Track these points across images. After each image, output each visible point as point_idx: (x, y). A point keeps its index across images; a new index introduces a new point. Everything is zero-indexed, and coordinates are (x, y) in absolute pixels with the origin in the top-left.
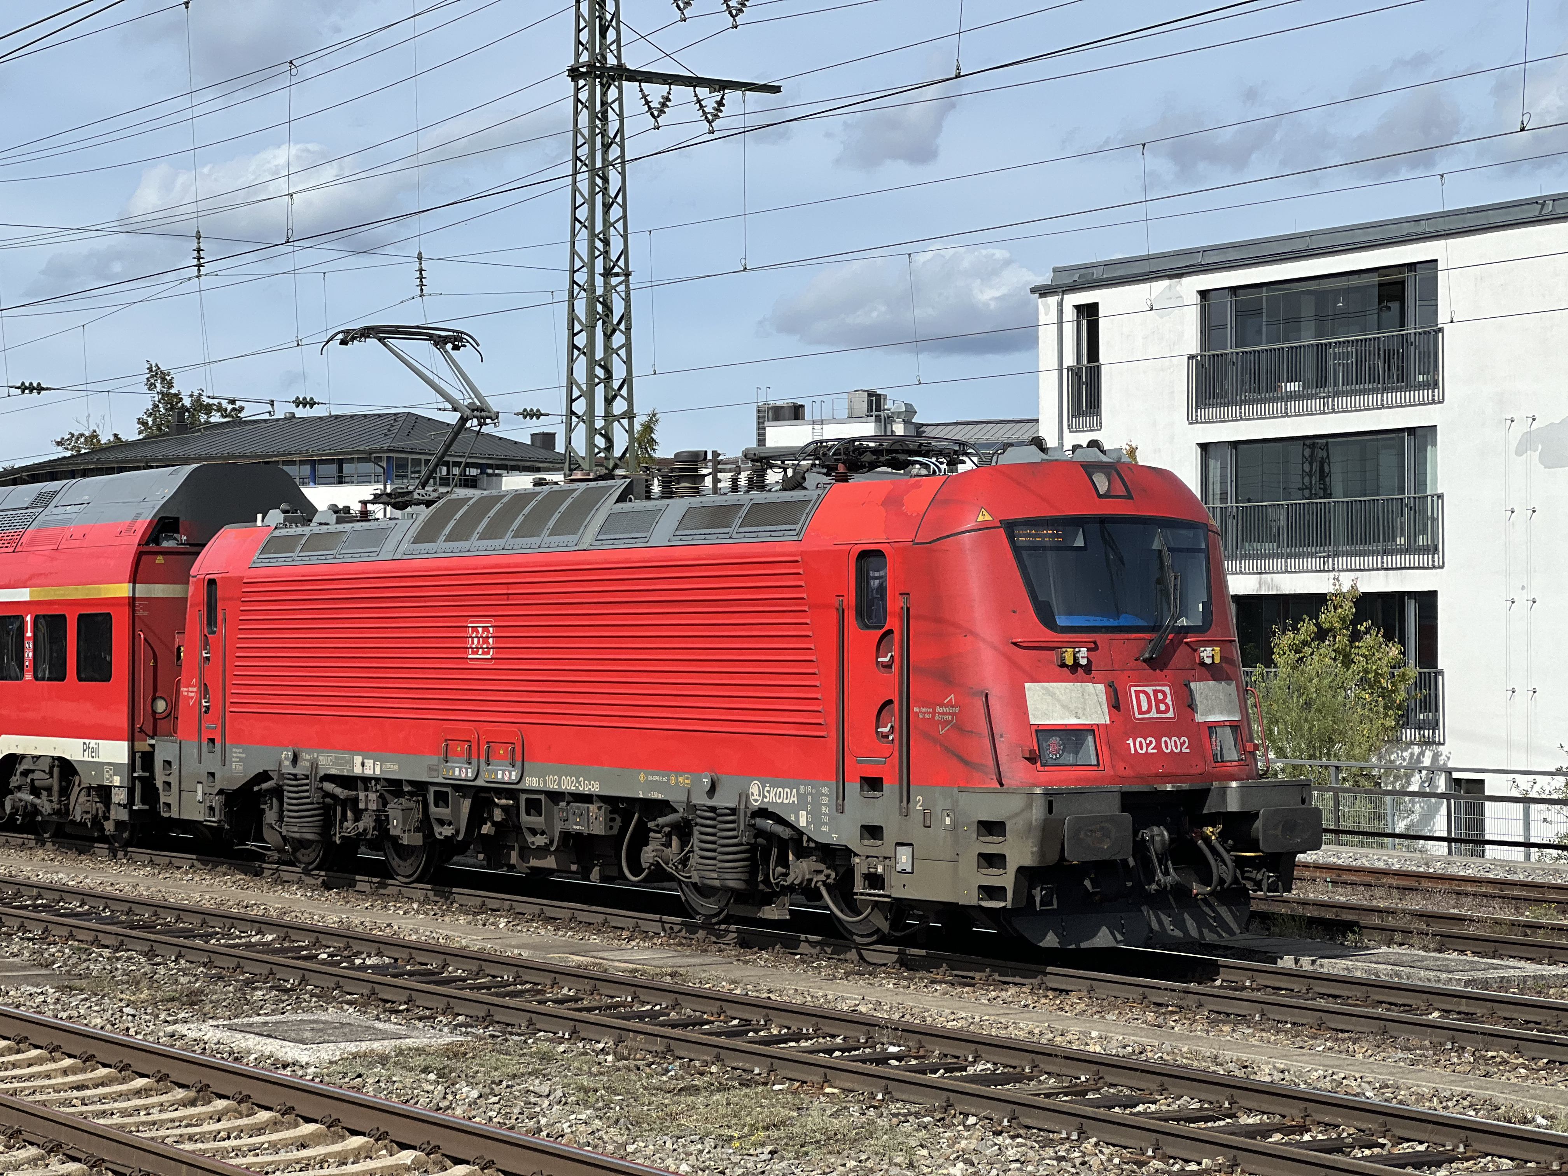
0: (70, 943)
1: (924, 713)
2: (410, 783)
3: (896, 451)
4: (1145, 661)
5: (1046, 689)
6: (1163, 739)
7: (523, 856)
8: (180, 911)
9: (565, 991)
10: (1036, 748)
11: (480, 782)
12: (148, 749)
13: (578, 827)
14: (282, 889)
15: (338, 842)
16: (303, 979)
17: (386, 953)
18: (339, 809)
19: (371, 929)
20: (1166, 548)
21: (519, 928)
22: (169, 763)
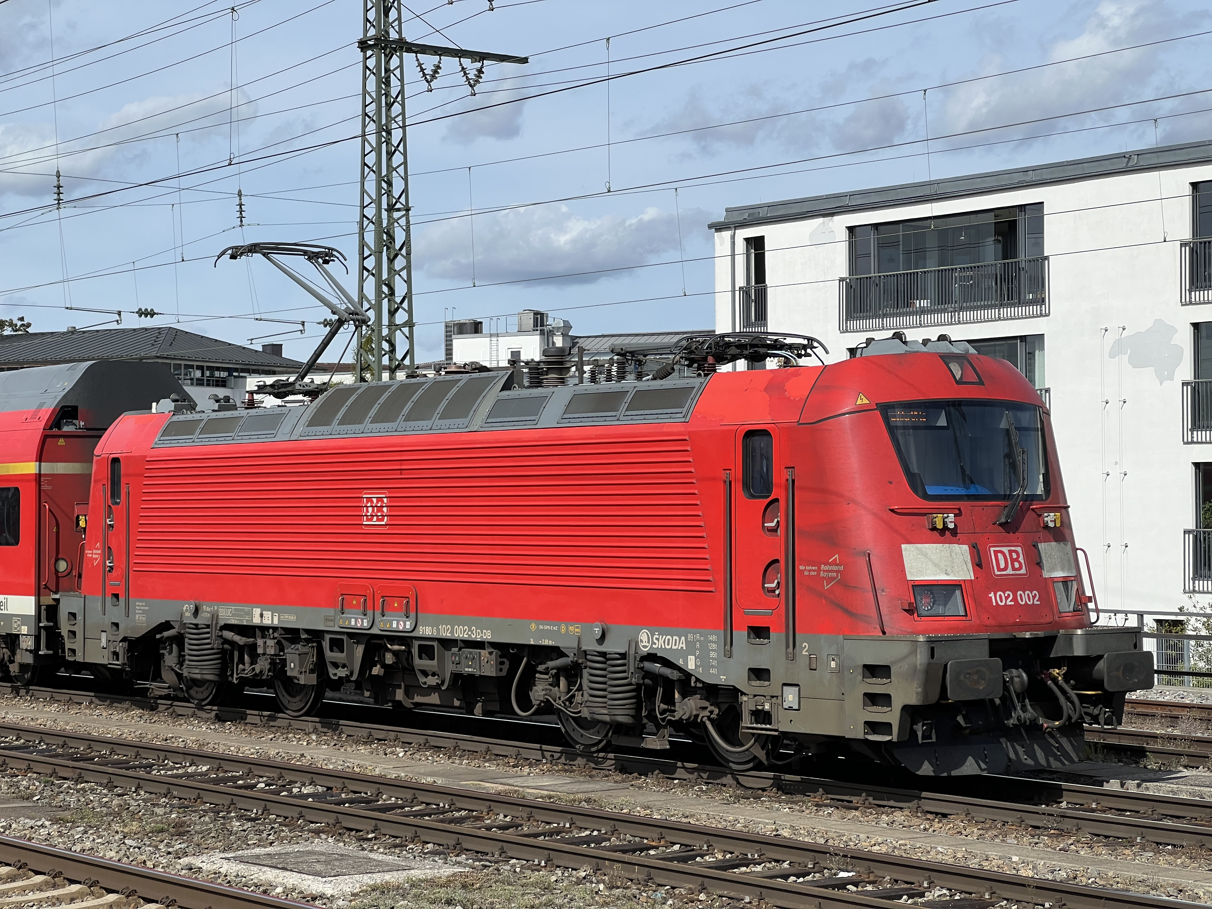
0: (29, 775)
1: (810, 571)
2: (307, 631)
3: (756, 346)
4: (1000, 525)
5: (920, 549)
6: (1019, 593)
7: (407, 693)
8: (115, 744)
9: (501, 817)
10: (913, 601)
11: (375, 631)
12: (52, 603)
13: (470, 670)
14: (186, 722)
15: (235, 682)
16: (265, 809)
17: (318, 782)
18: (236, 654)
19: (288, 760)
20: (1013, 427)
21: (417, 756)
22: (74, 615)
